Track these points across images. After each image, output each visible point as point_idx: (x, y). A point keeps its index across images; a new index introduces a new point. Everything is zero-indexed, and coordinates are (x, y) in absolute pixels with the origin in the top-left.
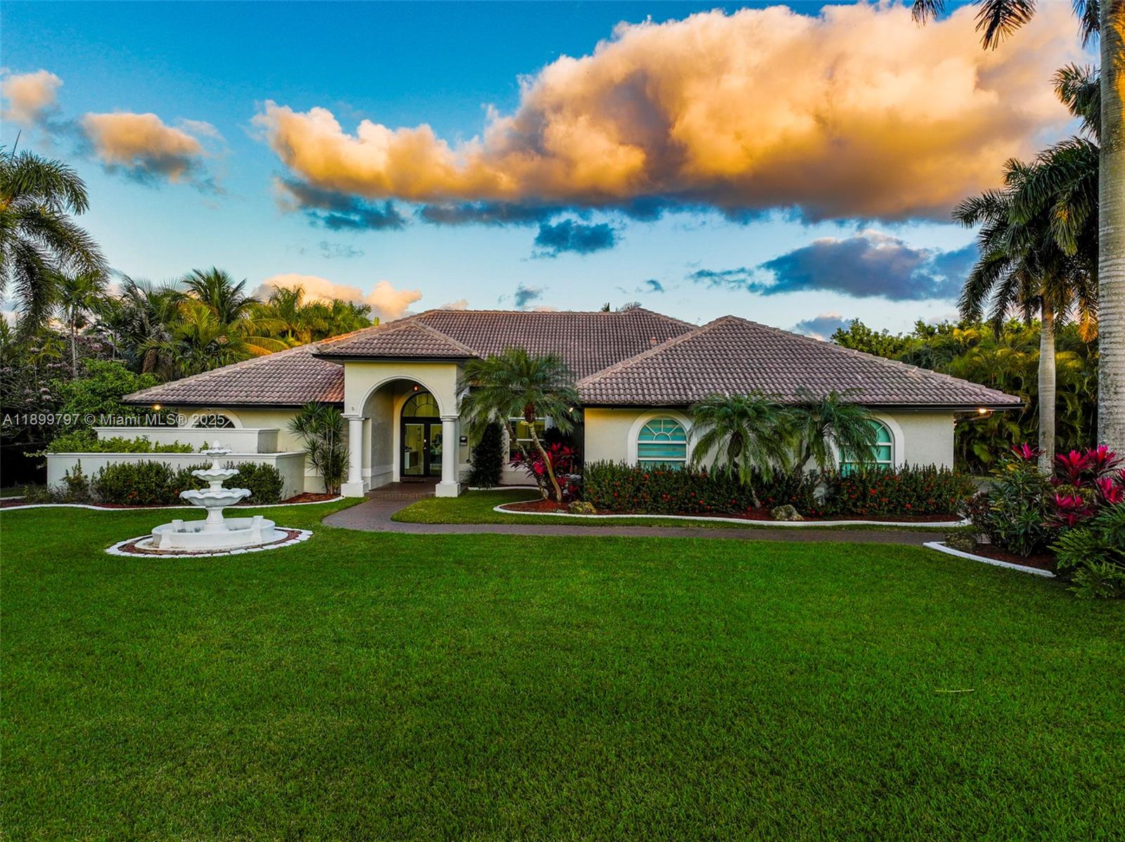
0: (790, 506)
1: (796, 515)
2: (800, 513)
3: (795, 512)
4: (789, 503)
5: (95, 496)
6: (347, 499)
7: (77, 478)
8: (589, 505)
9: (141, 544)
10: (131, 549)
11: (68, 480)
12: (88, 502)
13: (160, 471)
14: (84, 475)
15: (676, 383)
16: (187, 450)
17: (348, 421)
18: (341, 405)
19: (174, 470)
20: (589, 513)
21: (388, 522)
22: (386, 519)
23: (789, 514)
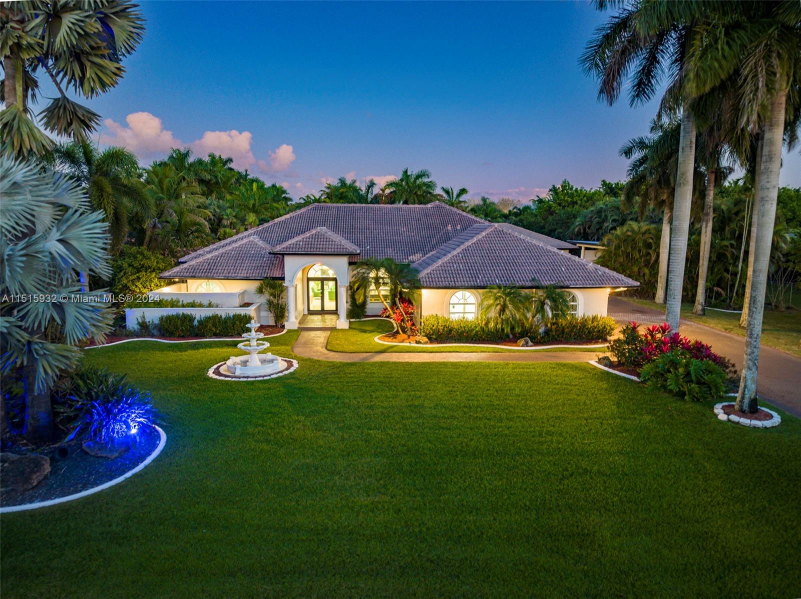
0: (527, 338)
2: (532, 342)
3: (529, 342)
4: (526, 336)
5: (155, 332)
6: (289, 331)
7: (144, 322)
8: (426, 339)
9: (222, 370)
10: (220, 374)
11: (139, 324)
12: (153, 336)
13: (191, 319)
14: (147, 320)
15: (471, 274)
16: (201, 306)
17: (287, 287)
18: (283, 279)
19: (198, 318)
20: (426, 343)
21: (327, 352)
22: (324, 349)
23: (527, 343)
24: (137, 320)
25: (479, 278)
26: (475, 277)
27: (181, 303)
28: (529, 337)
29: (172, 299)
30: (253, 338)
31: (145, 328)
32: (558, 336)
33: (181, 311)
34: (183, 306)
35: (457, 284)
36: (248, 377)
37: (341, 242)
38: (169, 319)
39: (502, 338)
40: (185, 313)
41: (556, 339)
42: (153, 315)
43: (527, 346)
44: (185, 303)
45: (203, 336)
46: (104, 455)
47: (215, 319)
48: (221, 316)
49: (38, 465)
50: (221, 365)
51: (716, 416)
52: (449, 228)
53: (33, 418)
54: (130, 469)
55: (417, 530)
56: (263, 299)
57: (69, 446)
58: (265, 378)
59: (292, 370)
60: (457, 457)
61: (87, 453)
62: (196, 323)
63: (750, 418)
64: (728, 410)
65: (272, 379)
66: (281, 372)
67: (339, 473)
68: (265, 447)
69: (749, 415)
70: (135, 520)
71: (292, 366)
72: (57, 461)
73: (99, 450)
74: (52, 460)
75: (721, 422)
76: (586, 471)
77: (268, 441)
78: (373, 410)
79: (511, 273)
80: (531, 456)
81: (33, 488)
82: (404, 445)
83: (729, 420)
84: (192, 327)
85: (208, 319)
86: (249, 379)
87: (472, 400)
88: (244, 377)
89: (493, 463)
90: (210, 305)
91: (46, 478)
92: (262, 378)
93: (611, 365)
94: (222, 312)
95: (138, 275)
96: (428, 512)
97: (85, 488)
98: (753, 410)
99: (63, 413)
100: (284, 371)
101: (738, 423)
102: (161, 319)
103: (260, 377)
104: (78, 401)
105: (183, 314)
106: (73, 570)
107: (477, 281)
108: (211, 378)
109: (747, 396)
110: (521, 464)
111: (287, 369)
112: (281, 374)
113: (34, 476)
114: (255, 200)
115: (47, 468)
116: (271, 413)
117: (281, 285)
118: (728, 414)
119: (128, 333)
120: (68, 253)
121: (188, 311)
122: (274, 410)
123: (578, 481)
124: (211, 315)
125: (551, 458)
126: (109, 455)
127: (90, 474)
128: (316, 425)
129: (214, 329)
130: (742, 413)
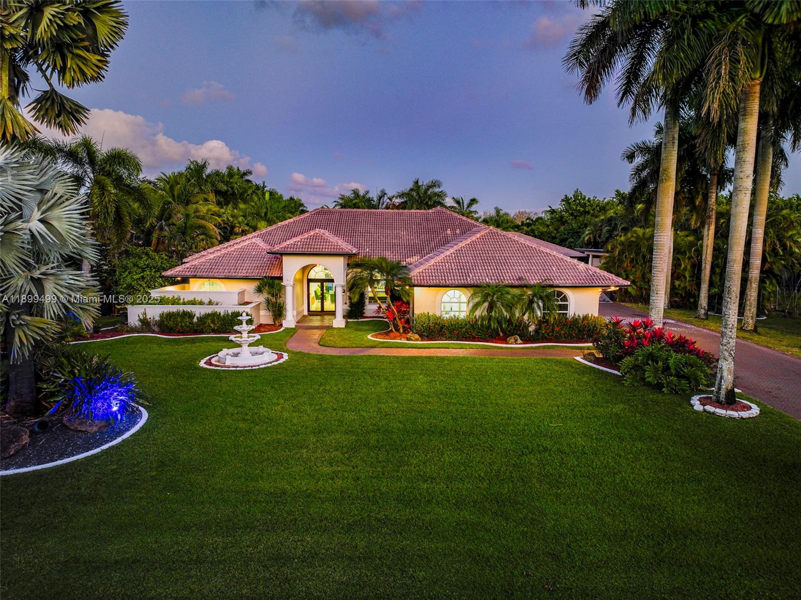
0: (517, 336)
1: (519, 341)
2: (521, 339)
3: (519, 339)
4: (516, 334)
5: (156, 329)
6: (287, 329)
7: (145, 319)
8: (417, 336)
9: (213, 361)
10: (211, 364)
11: (140, 320)
12: (153, 332)
13: (190, 315)
14: (148, 317)
15: (462, 273)
16: (201, 303)
17: (285, 286)
18: (281, 278)
19: (198, 315)
20: (417, 340)
21: (319, 347)
22: (317, 344)
23: (516, 340)
24: (139, 316)
25: (469, 276)
26: (466, 276)
27: (182, 301)
28: (519, 336)
29: (174, 297)
30: (244, 330)
31: (145, 323)
32: (548, 334)
33: (181, 308)
34: (184, 304)
35: (447, 282)
36: (237, 367)
37: (337, 243)
38: (170, 316)
39: (492, 336)
40: (185, 310)
41: (546, 337)
42: (154, 312)
43: (517, 344)
44: (186, 300)
45: (203, 333)
46: (84, 429)
47: (214, 316)
48: (220, 313)
49: (17, 436)
50: (212, 358)
51: (692, 406)
52: (449, 232)
53: (16, 393)
54: (107, 442)
55: (371, 494)
56: (261, 298)
57: (51, 421)
58: (253, 368)
59: (281, 361)
60: (424, 435)
61: (67, 427)
62: (195, 320)
63: (726, 409)
64: (703, 402)
65: (260, 368)
66: (271, 363)
67: (307, 447)
68: (241, 425)
69: (726, 406)
70: (104, 484)
71: (282, 357)
72: (37, 433)
73: (79, 424)
74: (32, 433)
75: (696, 412)
76: (546, 449)
77: (244, 420)
78: (351, 396)
79: (502, 273)
80: (495, 436)
81: (11, 456)
82: (375, 425)
83: (705, 410)
84: (192, 323)
85: (208, 316)
86: (238, 369)
87: (450, 389)
88: (233, 367)
89: (457, 441)
90: (210, 303)
91: (24, 447)
92: (251, 368)
93: (597, 361)
94: (221, 310)
95: (142, 274)
96: (385, 480)
97: (61, 457)
98: (731, 400)
99: (45, 389)
100: (273, 362)
101: (713, 413)
102: (161, 316)
103: (249, 366)
104: (60, 378)
105: (183, 311)
106: (36, 524)
107: (467, 280)
108: (202, 367)
109: (724, 387)
110: (485, 442)
111: (276, 360)
112: (270, 365)
113: (13, 446)
114: (267, 208)
115: (26, 439)
116: (253, 397)
117: (279, 284)
118: (704, 405)
119: (129, 329)
120: (48, 232)
121: (188, 308)
122: (257, 394)
123: (535, 458)
124: (210, 312)
125: (514, 437)
126: (89, 429)
127: (68, 445)
128: (294, 407)
129: (212, 325)
130: (718, 403)
